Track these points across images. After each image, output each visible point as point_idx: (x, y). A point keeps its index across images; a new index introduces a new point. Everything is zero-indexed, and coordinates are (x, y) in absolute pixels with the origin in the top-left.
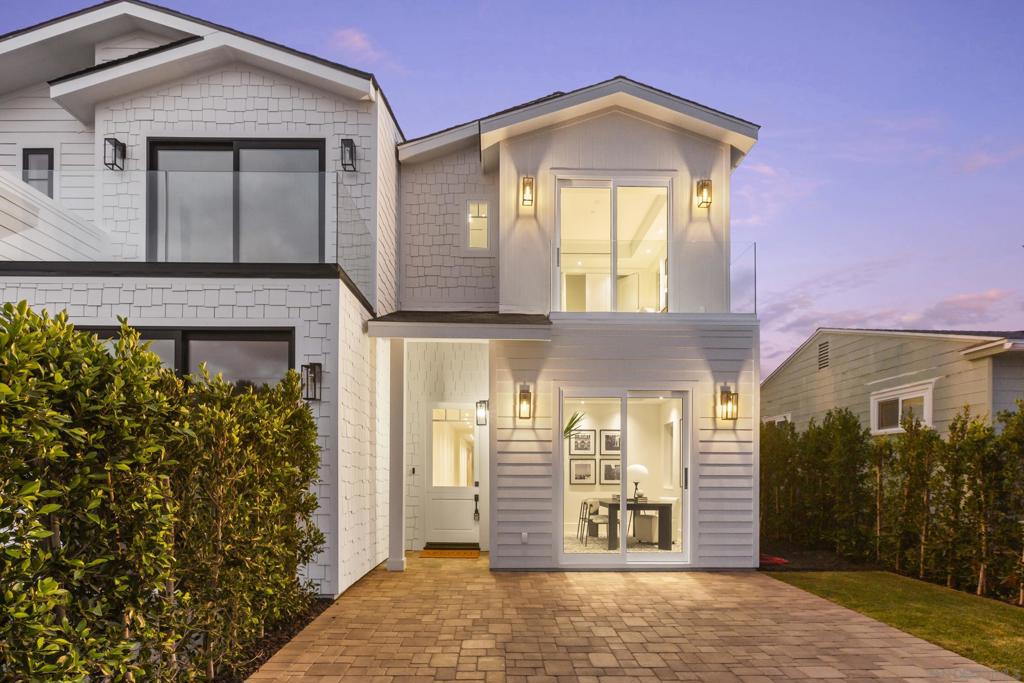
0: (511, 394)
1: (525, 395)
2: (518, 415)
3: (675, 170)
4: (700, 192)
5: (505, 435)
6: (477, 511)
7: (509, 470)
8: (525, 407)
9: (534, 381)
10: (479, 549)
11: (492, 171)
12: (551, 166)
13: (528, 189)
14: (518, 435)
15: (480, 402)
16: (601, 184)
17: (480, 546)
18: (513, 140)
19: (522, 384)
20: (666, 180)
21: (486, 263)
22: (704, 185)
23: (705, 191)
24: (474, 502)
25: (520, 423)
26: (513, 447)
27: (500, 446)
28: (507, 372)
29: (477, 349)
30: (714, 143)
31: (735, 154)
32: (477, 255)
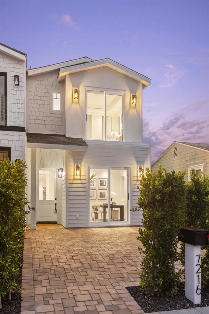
0: (73, 167)
1: (78, 168)
2: (75, 174)
3: (125, 90)
4: (133, 99)
5: (71, 181)
6: (56, 209)
7: (72, 194)
8: (78, 172)
9: (81, 163)
10: (57, 223)
11: (63, 82)
12: (84, 85)
13: (76, 93)
14: (75, 182)
15: (60, 169)
16: (101, 92)
17: (57, 222)
18: (71, 75)
19: (77, 164)
20: (122, 93)
21: (59, 116)
22: (134, 97)
23: (134, 99)
24: (55, 206)
25: (76, 177)
26: (74, 185)
27: (69, 185)
28: (71, 160)
29: (62, 152)
30: (138, 82)
31: (144, 86)
32: (56, 113)
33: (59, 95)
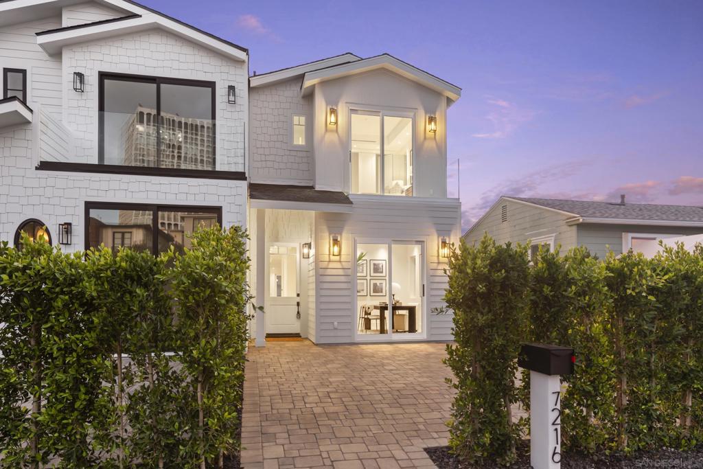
0: (328, 240)
1: (336, 242)
2: (331, 253)
3: (417, 109)
4: (430, 122)
5: (324, 265)
6: (298, 312)
7: (326, 286)
8: (336, 249)
9: (341, 234)
10: (300, 337)
11: (309, 96)
12: (346, 101)
13: (333, 115)
14: (331, 265)
15: (306, 244)
16: (375, 113)
17: (301, 335)
18: (324, 83)
19: (333, 235)
20: (412, 114)
21: (304, 154)
22: (432, 119)
23: (433, 123)
24: (297, 307)
25: (333, 258)
26: (329, 272)
27: (321, 272)
28: (325, 228)
29: (308, 214)
30: (438, 94)
31: (449, 101)
32: (299, 149)
33: (303, 120)
